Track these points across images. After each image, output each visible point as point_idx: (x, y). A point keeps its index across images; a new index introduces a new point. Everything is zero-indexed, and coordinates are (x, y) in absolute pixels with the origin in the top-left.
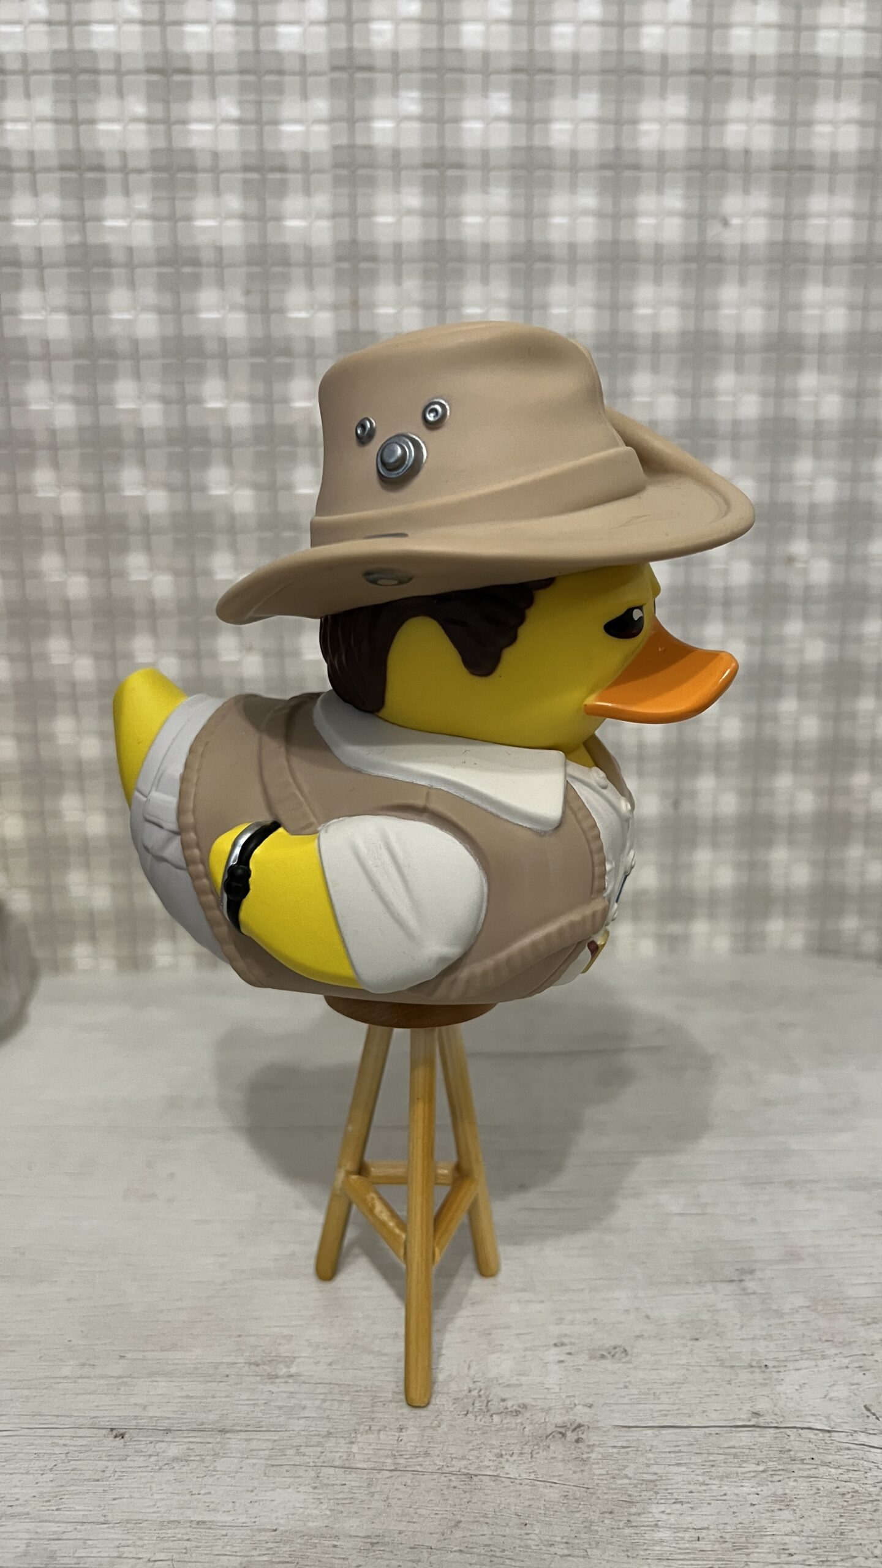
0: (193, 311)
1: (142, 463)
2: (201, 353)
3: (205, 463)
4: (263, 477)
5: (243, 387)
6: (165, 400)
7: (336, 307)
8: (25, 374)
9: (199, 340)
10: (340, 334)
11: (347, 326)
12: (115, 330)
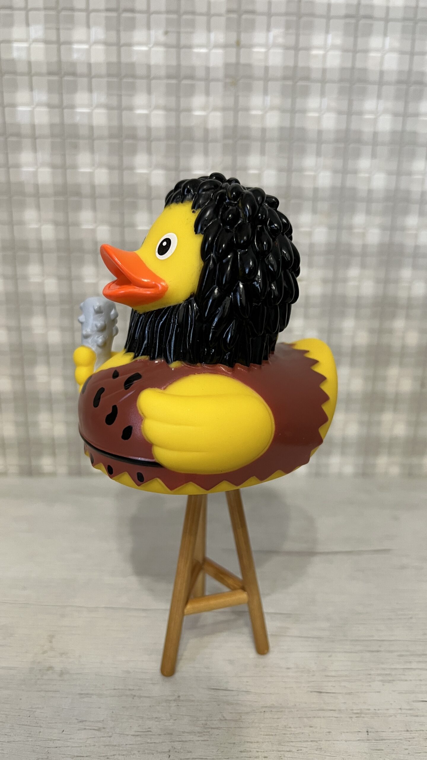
0: (130, 45)
1: (92, 151)
2: (134, 76)
3: (133, 151)
4: (172, 162)
5: (162, 101)
6: (109, 107)
7: (225, 46)
8: (14, 87)
9: (132, 65)
10: (227, 65)
11: (233, 60)
12: (75, 56)
